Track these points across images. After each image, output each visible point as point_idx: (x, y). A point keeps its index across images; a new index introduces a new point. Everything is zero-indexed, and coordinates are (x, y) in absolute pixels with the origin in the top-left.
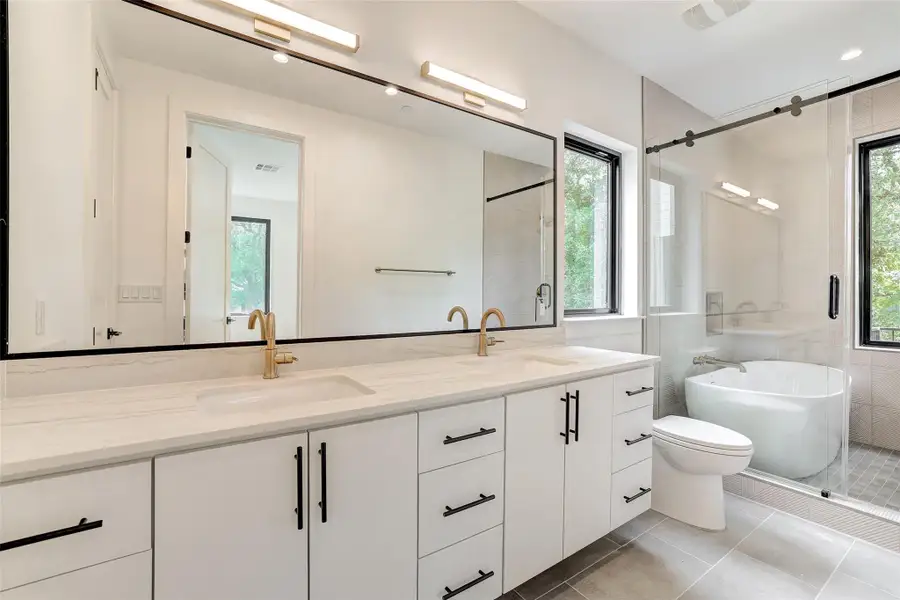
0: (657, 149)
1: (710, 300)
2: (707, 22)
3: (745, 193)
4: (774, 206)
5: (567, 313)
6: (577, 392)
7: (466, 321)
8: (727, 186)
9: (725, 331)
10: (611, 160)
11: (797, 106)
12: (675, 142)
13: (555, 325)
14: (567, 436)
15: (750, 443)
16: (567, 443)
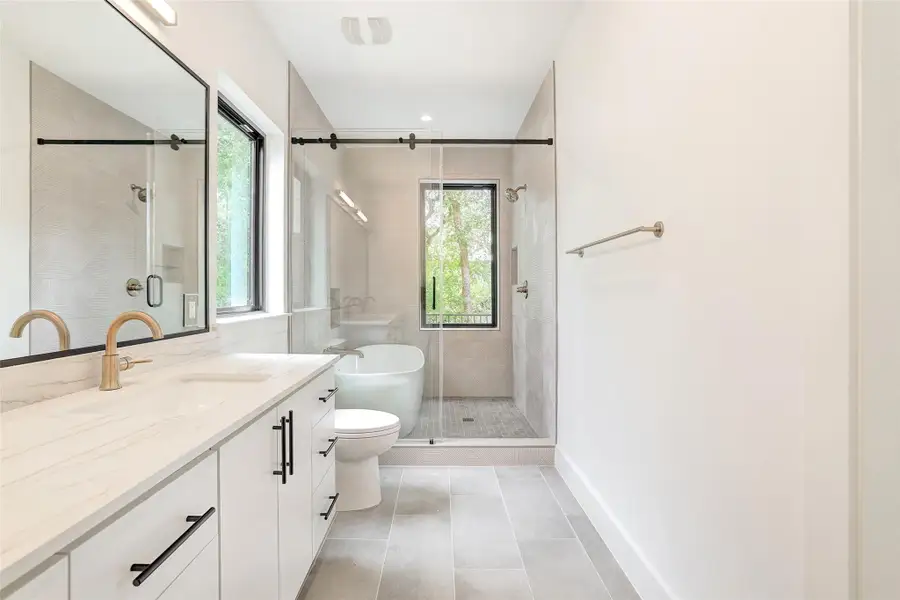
0: (302, 141)
1: (333, 295)
2: (359, 40)
3: (351, 204)
4: (365, 219)
5: (222, 312)
6: (291, 413)
7: (64, 336)
8: (343, 195)
9: (342, 322)
10: (256, 139)
11: (413, 141)
12: (321, 141)
13: (207, 329)
14: (283, 473)
15: (397, 419)
16: (284, 481)
